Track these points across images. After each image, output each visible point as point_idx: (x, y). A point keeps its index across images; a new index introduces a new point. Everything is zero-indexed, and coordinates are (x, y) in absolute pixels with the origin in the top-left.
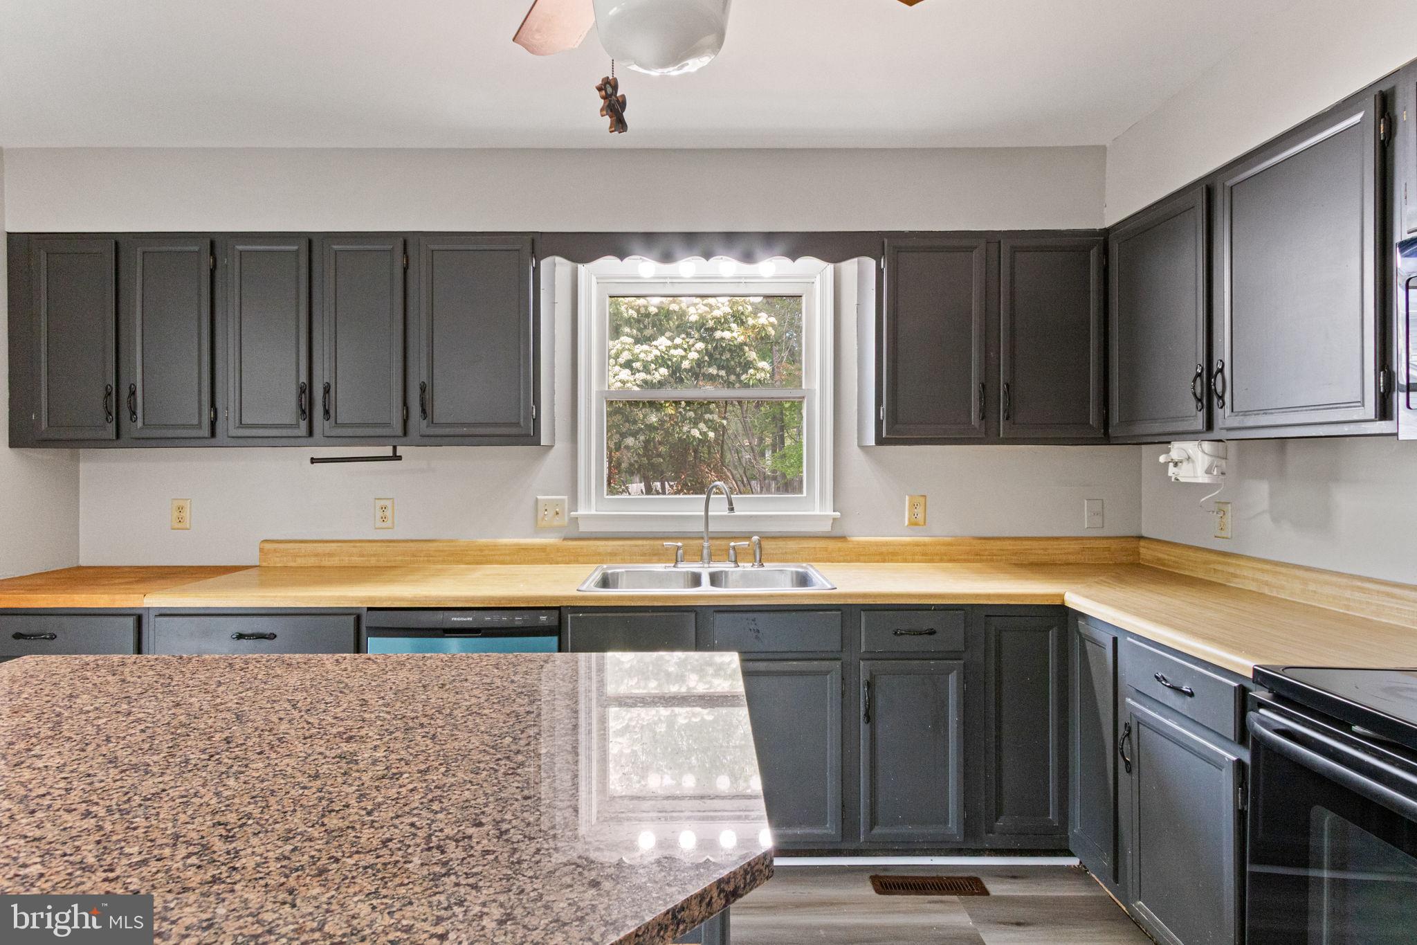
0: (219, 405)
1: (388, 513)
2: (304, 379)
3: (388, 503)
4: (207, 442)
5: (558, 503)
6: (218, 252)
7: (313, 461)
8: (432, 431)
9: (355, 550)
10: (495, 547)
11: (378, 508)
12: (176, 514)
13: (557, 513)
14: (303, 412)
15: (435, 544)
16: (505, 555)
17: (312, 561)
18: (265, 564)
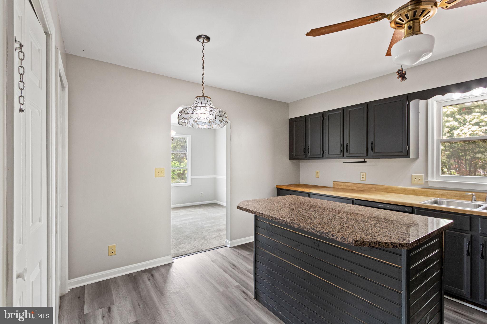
0: (324, 150)
1: (364, 177)
2: (342, 143)
3: (364, 174)
4: (321, 158)
5: (420, 176)
6: (324, 116)
7: (344, 162)
8: (375, 155)
9: (355, 185)
10: (397, 189)
11: (361, 175)
12: (317, 174)
13: (420, 180)
14: (342, 151)
15: (377, 186)
16: (400, 191)
17: (345, 187)
18: (334, 187)
